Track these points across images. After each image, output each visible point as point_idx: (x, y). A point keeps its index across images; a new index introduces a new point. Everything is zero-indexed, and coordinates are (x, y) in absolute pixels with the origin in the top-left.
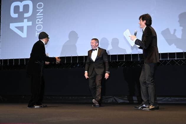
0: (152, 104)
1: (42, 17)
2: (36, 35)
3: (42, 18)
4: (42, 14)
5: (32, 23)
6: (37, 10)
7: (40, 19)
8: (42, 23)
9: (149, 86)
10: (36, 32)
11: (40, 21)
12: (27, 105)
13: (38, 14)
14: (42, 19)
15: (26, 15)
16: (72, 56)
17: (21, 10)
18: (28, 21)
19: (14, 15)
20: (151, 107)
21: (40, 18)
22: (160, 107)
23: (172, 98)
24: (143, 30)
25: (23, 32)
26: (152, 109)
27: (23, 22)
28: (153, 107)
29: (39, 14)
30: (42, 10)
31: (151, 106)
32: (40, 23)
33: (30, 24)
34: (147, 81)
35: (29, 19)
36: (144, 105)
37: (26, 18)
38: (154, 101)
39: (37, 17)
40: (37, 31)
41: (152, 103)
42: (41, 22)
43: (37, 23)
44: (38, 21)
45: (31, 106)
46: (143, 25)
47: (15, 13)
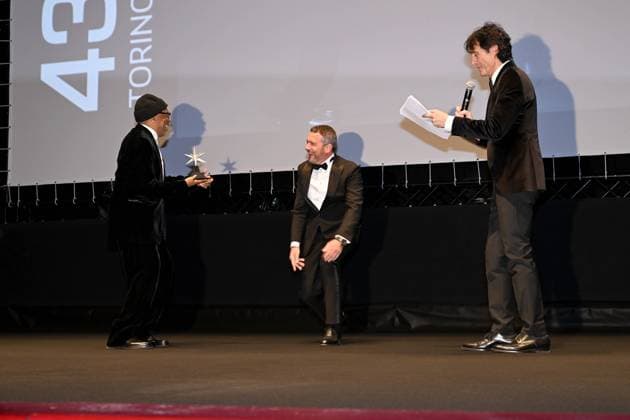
0: (527, 332)
1: (149, 40)
2: (130, 102)
3: (147, 44)
4: (149, 32)
5: (116, 60)
6: (133, 19)
7: (143, 48)
8: (149, 60)
9: (518, 268)
10: (131, 91)
11: (143, 53)
12: (106, 341)
13: (135, 32)
14: (149, 48)
15: (95, 36)
16: (253, 171)
17: (78, 17)
18: (102, 55)
19: (55, 37)
20: (523, 342)
21: (143, 46)
22: (554, 341)
23: (593, 310)
24: (491, 81)
25: (85, 94)
26: (526, 349)
27: (85, 57)
28: (530, 342)
29: (140, 30)
30: (148, 18)
31: (522, 337)
32: (142, 60)
33: (109, 64)
34: (509, 252)
35: (105, 49)
36: (499, 338)
37: (94, 45)
38: (535, 321)
39: (132, 42)
40: (132, 88)
41: (527, 326)
42: (146, 56)
43: (132, 61)
44: (137, 56)
45: (118, 341)
46: (489, 65)
47: (57, 27)
